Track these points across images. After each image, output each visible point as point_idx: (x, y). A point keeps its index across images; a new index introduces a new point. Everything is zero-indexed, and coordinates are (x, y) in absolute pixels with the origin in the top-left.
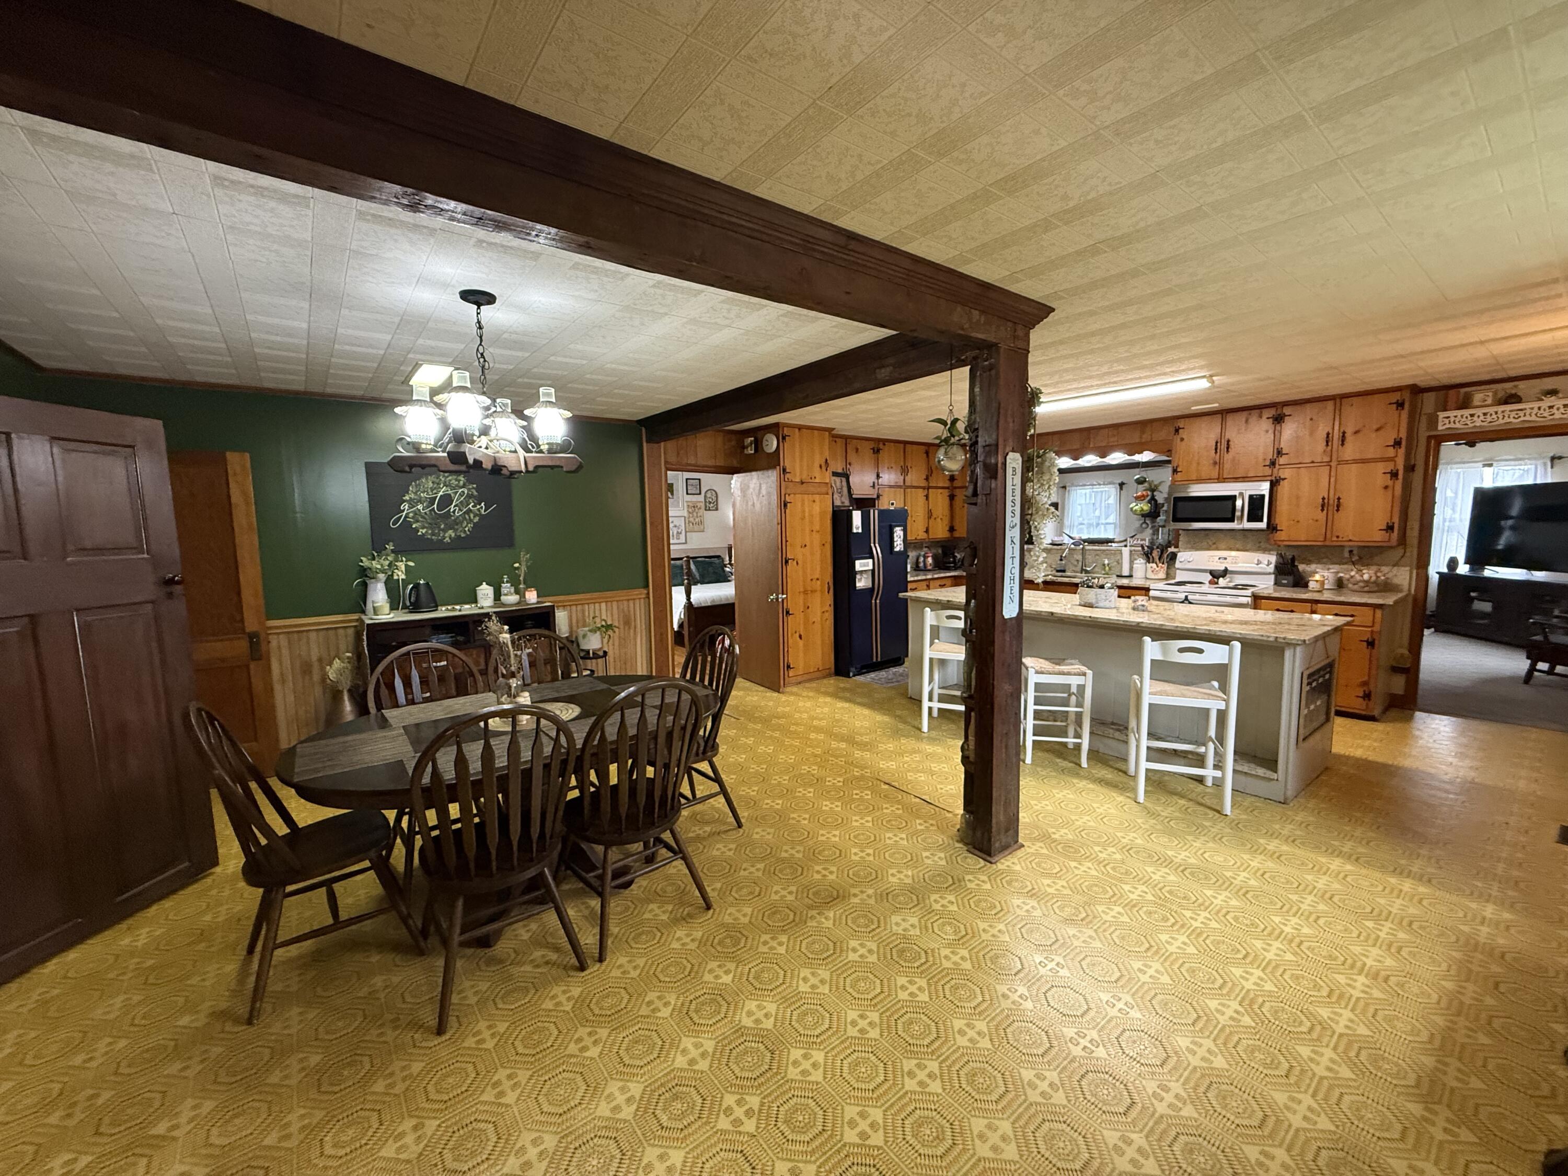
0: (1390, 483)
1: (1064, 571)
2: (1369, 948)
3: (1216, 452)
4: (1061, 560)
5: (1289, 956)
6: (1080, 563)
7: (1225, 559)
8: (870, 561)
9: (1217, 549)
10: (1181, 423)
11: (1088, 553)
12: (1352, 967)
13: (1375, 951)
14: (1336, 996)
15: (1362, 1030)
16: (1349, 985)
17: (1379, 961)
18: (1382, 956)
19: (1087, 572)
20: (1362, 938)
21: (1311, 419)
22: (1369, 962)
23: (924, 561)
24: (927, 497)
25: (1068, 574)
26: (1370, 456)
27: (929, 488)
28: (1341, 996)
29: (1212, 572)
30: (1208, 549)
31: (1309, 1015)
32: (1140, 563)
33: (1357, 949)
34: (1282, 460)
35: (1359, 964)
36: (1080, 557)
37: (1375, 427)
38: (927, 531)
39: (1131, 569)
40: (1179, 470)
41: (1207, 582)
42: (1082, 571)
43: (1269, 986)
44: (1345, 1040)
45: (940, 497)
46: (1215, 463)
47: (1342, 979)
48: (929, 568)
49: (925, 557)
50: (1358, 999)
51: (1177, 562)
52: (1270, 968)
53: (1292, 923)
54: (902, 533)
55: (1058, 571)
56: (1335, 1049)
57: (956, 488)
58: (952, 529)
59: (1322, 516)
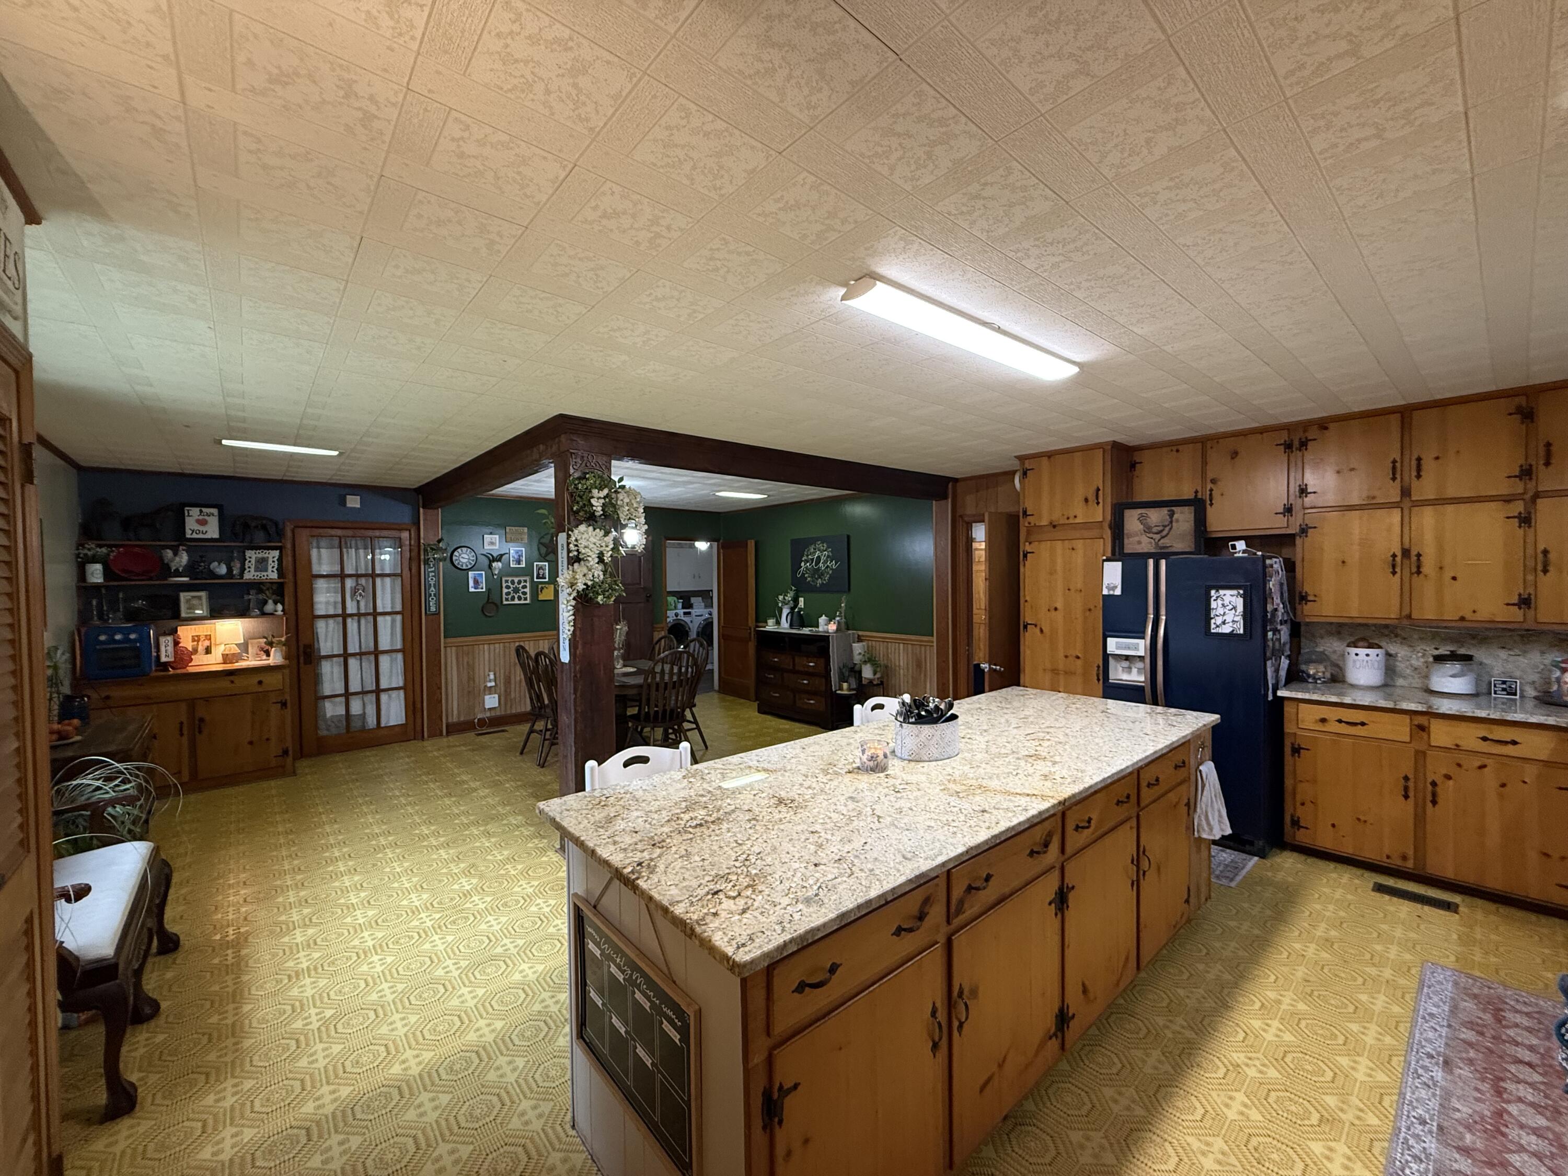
2: (314, 991)
5: (356, 942)
12: (316, 969)
13: (309, 992)
14: (311, 944)
15: (286, 939)
16: (308, 955)
17: (301, 987)
18: (302, 992)
20: (325, 995)
22: (308, 981)
28: (309, 945)
31: (316, 925)
33: (322, 983)
35: (313, 973)
43: (349, 920)
44: (291, 928)
47: (316, 955)
50: (298, 952)
52: (358, 929)
53: (378, 965)
56: (293, 922)
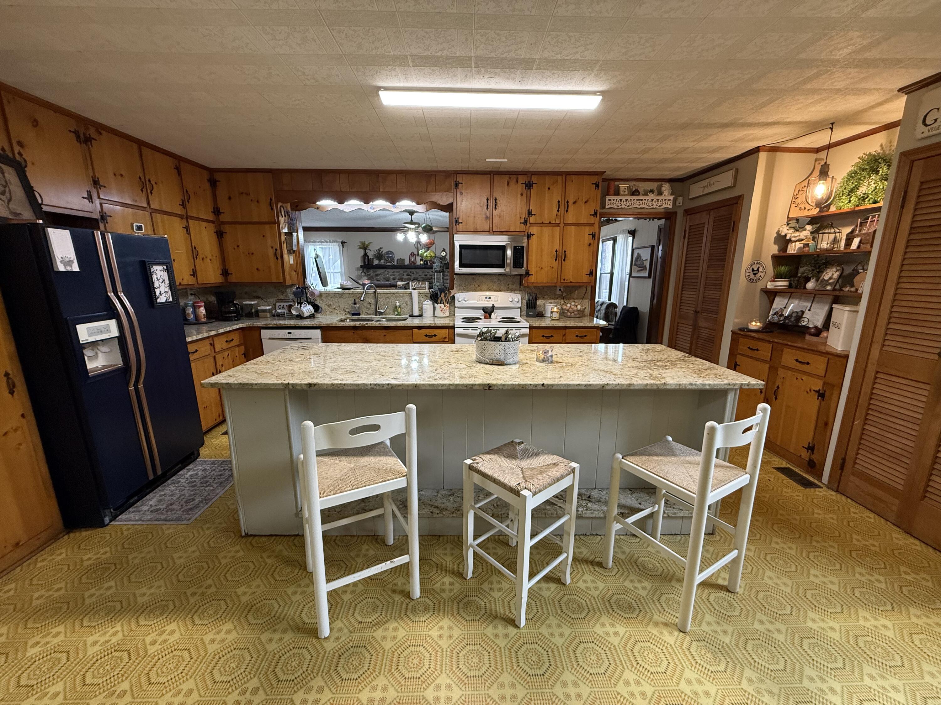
0: (592, 242)
1: (359, 314)
3: (487, 208)
4: (355, 304)
6: (373, 306)
7: (490, 298)
8: (112, 324)
9: (481, 290)
10: (460, 179)
11: (379, 296)
19: (381, 314)
21: (549, 189)
23: (195, 312)
24: (187, 228)
25: (363, 316)
26: (582, 222)
27: (188, 218)
29: (484, 309)
30: (475, 290)
32: (428, 305)
34: (532, 220)
36: (372, 301)
37: (584, 200)
38: (194, 274)
39: (421, 309)
40: (460, 221)
41: (483, 317)
42: (376, 313)
45: (205, 233)
46: (487, 218)
48: (204, 320)
49: (195, 308)
51: (456, 301)
54: (165, 275)
55: (353, 315)
57: (224, 223)
58: (225, 273)
59: (555, 264)
